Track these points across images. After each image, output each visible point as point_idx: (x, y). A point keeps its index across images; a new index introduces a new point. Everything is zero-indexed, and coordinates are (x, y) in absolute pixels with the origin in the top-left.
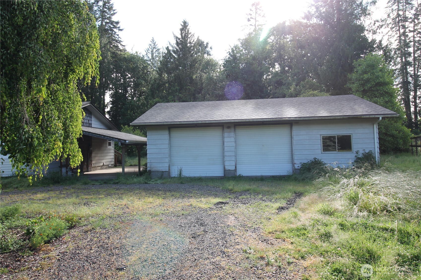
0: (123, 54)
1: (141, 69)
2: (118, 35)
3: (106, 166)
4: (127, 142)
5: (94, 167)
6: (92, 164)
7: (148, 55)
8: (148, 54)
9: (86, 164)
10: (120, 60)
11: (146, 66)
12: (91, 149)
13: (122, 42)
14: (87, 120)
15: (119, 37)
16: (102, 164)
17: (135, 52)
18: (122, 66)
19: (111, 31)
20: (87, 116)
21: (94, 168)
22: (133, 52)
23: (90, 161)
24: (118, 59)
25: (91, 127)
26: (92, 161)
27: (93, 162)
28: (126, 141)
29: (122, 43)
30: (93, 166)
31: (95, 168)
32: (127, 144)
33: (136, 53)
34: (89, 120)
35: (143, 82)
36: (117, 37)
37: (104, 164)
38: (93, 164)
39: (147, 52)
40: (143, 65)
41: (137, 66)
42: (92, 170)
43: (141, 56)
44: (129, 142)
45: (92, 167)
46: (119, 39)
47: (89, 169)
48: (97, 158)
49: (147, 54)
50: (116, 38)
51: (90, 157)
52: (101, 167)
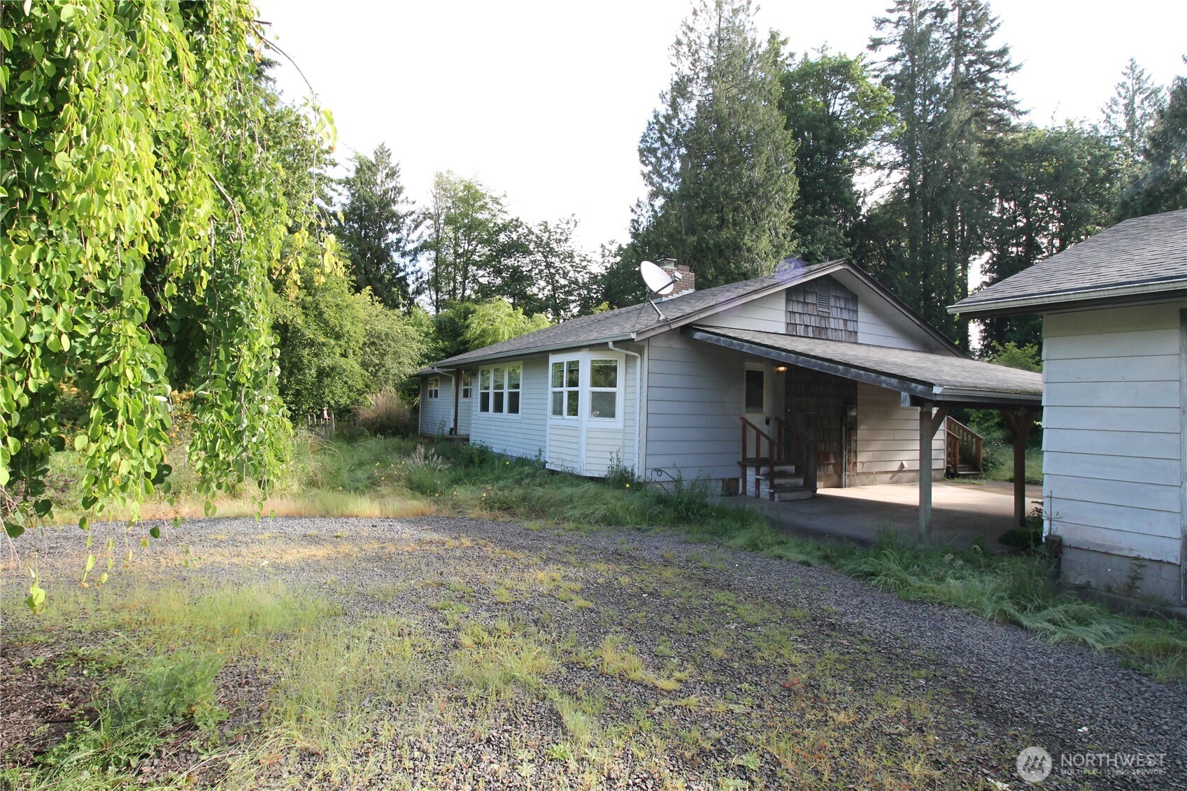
0: (1021, 139)
1: (1085, 169)
2: (1004, 88)
3: (913, 474)
4: (937, 390)
5: (864, 473)
6: (855, 463)
7: (1112, 122)
8: (1113, 116)
9: (833, 462)
10: (1010, 156)
11: (1106, 156)
12: (854, 414)
13: (1017, 103)
14: (841, 322)
15: (1008, 93)
16: (895, 467)
17: (1063, 124)
18: (1017, 172)
19: (981, 82)
20: (841, 309)
21: (863, 477)
22: (1060, 124)
23: (850, 452)
24: (1005, 156)
25: (856, 343)
26: (856, 452)
27: (861, 458)
28: (931, 385)
29: (1017, 107)
30: (859, 468)
31: (870, 477)
32: (938, 398)
33: (1069, 123)
34: (845, 321)
35: (1093, 209)
36: (1002, 93)
37: (902, 466)
38: (863, 463)
39: (1108, 111)
40: (1090, 154)
41: (1071, 161)
42: (857, 481)
43: (1087, 127)
44: (950, 392)
45: (857, 474)
46: (1010, 98)
47: (845, 480)
48: (875, 446)
49: (1109, 117)
50: (999, 97)
51: (850, 442)
52: (890, 475)
